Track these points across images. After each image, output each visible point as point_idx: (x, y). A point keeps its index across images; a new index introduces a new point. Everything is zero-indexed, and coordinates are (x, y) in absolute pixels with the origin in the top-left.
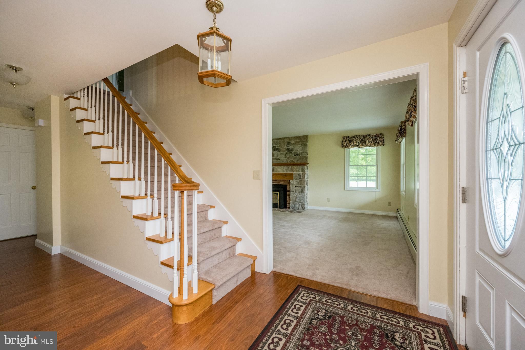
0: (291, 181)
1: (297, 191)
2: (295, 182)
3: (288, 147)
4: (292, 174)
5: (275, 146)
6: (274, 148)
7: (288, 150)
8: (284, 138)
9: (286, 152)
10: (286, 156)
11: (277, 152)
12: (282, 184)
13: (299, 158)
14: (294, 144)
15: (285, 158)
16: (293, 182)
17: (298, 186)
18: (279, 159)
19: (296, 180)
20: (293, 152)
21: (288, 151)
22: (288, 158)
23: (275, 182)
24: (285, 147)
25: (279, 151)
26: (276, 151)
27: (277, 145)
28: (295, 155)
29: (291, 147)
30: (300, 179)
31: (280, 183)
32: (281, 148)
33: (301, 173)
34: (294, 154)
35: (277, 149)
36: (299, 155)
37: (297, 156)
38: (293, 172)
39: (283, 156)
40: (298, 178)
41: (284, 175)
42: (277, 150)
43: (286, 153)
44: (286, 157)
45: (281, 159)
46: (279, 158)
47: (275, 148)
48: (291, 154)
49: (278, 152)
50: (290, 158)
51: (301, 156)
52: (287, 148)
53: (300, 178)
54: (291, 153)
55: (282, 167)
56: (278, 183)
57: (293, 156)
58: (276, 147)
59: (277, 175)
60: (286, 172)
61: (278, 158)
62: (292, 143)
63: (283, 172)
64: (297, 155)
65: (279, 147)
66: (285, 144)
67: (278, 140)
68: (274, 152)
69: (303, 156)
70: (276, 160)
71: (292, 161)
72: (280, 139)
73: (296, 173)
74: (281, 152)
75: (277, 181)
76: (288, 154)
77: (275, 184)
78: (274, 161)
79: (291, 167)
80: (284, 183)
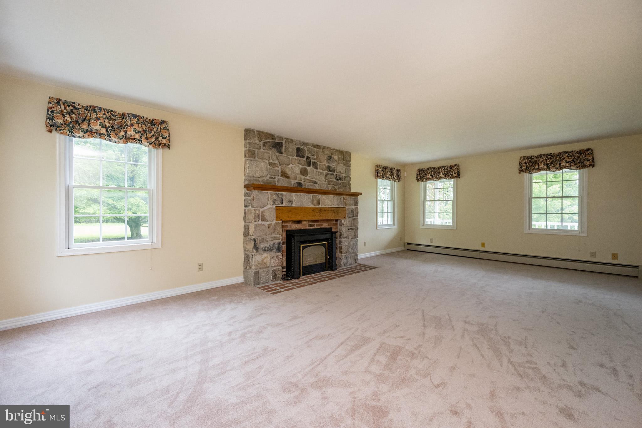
0: (343, 221)
1: (351, 236)
2: (348, 221)
3: (328, 163)
4: (344, 210)
5: (309, 156)
6: (309, 160)
7: (329, 168)
8: (324, 148)
9: (326, 172)
10: (327, 178)
11: (313, 168)
12: (325, 227)
13: (341, 184)
14: (336, 160)
15: (325, 181)
16: (346, 222)
17: (351, 229)
18: (315, 181)
19: (350, 219)
20: (335, 174)
21: (330, 171)
22: (329, 183)
23: (316, 224)
24: (324, 163)
25: (316, 168)
26: (311, 167)
27: (313, 156)
28: (338, 180)
29: (333, 165)
30: (354, 218)
31: (322, 225)
32: (319, 163)
33: (353, 207)
34: (336, 177)
35: (313, 162)
36: (342, 180)
37: (340, 182)
38: (346, 206)
39: (323, 177)
40: (351, 216)
41: (336, 211)
42: (313, 165)
43: (327, 174)
44: (326, 180)
45: (318, 182)
46: (316, 180)
48: (332, 176)
49: (315, 170)
50: (332, 183)
51: (343, 181)
52: (327, 165)
53: (353, 216)
54: (333, 174)
55: (332, 197)
56: (320, 225)
57: (335, 180)
58: (312, 160)
59: (325, 210)
60: (337, 206)
61: (314, 180)
62: (334, 159)
63: (333, 206)
64: (341, 179)
65: (316, 161)
66: (325, 158)
67: (315, 148)
68: (308, 168)
69: (346, 183)
70: (312, 183)
71: (334, 187)
72: (317, 146)
73: (350, 208)
74: (319, 170)
75: (318, 223)
76: (329, 176)
77: (316, 227)
78: (309, 185)
79: (343, 198)
80: (328, 225)
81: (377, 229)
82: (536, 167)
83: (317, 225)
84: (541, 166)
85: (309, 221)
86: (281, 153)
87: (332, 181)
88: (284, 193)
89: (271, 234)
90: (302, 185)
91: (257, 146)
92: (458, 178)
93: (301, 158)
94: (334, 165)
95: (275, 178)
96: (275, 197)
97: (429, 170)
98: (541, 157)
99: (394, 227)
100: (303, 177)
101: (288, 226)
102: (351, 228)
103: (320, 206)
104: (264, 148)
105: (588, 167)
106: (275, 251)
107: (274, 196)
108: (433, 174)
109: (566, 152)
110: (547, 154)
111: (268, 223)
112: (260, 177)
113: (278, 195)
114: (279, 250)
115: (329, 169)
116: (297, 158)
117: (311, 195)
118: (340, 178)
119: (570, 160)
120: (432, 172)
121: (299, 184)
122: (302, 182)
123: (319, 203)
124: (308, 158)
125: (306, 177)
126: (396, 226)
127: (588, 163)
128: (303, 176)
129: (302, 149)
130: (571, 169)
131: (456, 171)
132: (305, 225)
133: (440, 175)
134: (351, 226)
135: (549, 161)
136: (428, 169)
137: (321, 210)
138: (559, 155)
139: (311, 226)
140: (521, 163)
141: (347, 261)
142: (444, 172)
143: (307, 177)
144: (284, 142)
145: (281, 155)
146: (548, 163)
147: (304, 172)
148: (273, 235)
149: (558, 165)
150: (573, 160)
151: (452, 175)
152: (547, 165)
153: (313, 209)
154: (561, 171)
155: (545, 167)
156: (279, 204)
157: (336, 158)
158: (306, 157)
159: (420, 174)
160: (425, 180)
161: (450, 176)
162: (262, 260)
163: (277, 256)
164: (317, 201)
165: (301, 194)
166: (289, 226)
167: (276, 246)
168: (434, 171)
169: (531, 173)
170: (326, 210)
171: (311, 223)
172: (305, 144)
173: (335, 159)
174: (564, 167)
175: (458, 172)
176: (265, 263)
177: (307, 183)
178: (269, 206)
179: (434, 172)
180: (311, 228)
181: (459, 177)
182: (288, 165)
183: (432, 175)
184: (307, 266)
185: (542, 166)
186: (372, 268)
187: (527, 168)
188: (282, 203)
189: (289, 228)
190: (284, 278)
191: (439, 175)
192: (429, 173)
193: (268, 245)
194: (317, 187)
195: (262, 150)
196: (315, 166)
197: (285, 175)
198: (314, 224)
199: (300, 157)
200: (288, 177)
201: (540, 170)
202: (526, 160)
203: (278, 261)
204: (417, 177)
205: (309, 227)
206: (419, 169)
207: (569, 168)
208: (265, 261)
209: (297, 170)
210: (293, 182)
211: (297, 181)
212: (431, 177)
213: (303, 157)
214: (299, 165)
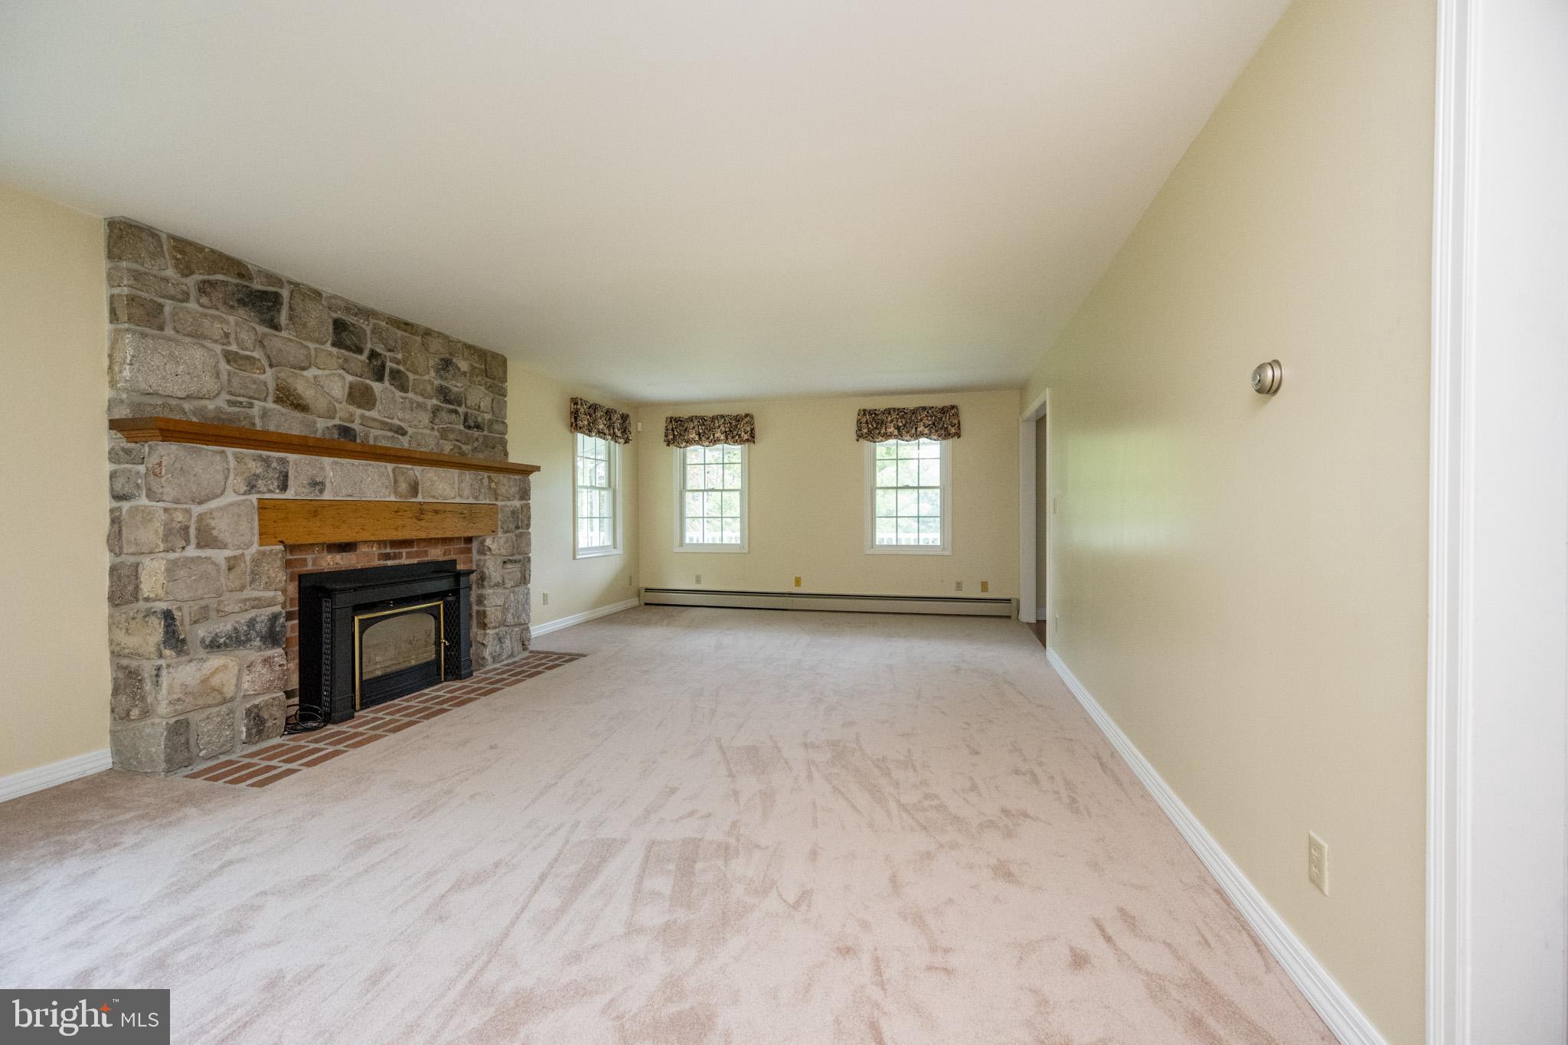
0: (488, 542)
1: (510, 580)
2: (502, 541)
3: (441, 377)
4: (492, 510)
5: (378, 350)
6: (379, 362)
7: (444, 393)
8: (427, 333)
9: (435, 401)
10: (437, 421)
11: (393, 388)
12: (436, 558)
13: (481, 440)
14: (464, 374)
15: (433, 429)
16: (496, 544)
17: (511, 561)
18: (401, 428)
19: (509, 534)
20: (461, 410)
21: (447, 401)
22: (444, 434)
23: (404, 551)
24: (427, 377)
25: (403, 388)
26: (387, 383)
27: (390, 350)
28: (469, 427)
29: (456, 386)
30: (517, 531)
31: (426, 553)
32: (411, 376)
33: (517, 503)
34: (466, 420)
35: (392, 371)
36: (483, 430)
37: (476, 433)
38: (496, 499)
39: (425, 418)
40: (512, 526)
41: (468, 512)
42: (392, 378)
43: (436, 411)
44: (436, 427)
45: (410, 431)
46: (402, 424)
47: (383, 366)
48: (454, 416)
49: (398, 394)
50: (451, 436)
51: (485, 433)
52: (437, 382)
53: (517, 527)
54: (456, 412)
55: (456, 475)
56: (417, 554)
57: (461, 427)
58: (389, 364)
59: (436, 512)
60: (471, 501)
61: (396, 421)
62: (459, 369)
63: (458, 500)
64: (478, 427)
65: (401, 368)
66: (431, 363)
67: (399, 328)
68: (377, 387)
69: (494, 438)
70: (391, 430)
71: (460, 448)
72: (407, 326)
73: (506, 506)
74: (411, 395)
75: (412, 547)
76: (444, 415)
77: (404, 561)
78: (377, 436)
79: (489, 477)
80: (444, 554)
81: (574, 558)
82: (883, 431)
83: (409, 555)
84: (889, 430)
85: (382, 543)
86: (276, 327)
87: (452, 430)
88: (292, 457)
89: (242, 588)
90: (355, 437)
91: (171, 291)
92: (752, 445)
93: (351, 354)
94: (459, 385)
95: (251, 405)
96: (255, 467)
97: (692, 421)
98: (889, 413)
99: (615, 552)
100: (359, 412)
101: (305, 560)
102: (511, 558)
103: (420, 499)
104: (204, 300)
105: (952, 437)
106: (257, 643)
107: (252, 465)
108: (701, 431)
109: (924, 409)
110: (898, 409)
111: (228, 553)
112: (188, 397)
113: (266, 461)
114: (272, 637)
115: (445, 397)
116: (335, 350)
117: (390, 467)
118: (476, 422)
119: (930, 423)
120: (700, 427)
121: (346, 432)
122: (356, 426)
123: (414, 489)
124: (373, 355)
125: (367, 413)
126: (619, 551)
127: (953, 430)
128: (359, 407)
129: (353, 325)
130: (931, 439)
131: (749, 429)
132: (367, 555)
133: (716, 435)
134: (513, 555)
135: (901, 422)
136: (691, 419)
137: (421, 512)
138: (914, 412)
139: (387, 557)
140: (859, 422)
141: (502, 647)
142: (723, 429)
143: (373, 414)
144: (285, 293)
145: (276, 333)
146: (900, 424)
147: (360, 396)
148: (248, 593)
149: (913, 431)
150: (934, 424)
151: (740, 436)
152: (898, 428)
153: (397, 510)
154: (917, 441)
155: (896, 432)
156: (270, 491)
157: (464, 366)
158: (366, 353)
159: (673, 430)
160: (684, 444)
161: (737, 437)
162: (205, 681)
163: (267, 661)
164: (410, 485)
165: (356, 462)
166: (310, 563)
167: (262, 627)
168: (704, 425)
169: (874, 442)
170: (439, 510)
171: (388, 550)
172: (367, 313)
173: (462, 370)
174: (922, 435)
175: (752, 430)
176: (214, 689)
177: (372, 430)
178: (230, 498)
179: (703, 427)
180: (390, 563)
181: (754, 442)
182: (304, 369)
183: (699, 434)
184: (378, 677)
185: (891, 429)
186: (572, 657)
187: (870, 432)
188: (284, 487)
189: (310, 567)
190: (292, 727)
191: (714, 435)
192: (694, 427)
193: (229, 627)
194: (404, 442)
195: (192, 305)
196: (399, 380)
197: (288, 398)
198: (401, 550)
199: (348, 348)
200: (301, 406)
201: (887, 436)
202: (868, 417)
203: (269, 677)
204: (666, 436)
205: (383, 563)
206: (671, 418)
207: (928, 436)
208: (215, 681)
209: (337, 386)
210: (322, 424)
211: (337, 422)
212: (697, 438)
213: (359, 351)
214: (342, 372)
